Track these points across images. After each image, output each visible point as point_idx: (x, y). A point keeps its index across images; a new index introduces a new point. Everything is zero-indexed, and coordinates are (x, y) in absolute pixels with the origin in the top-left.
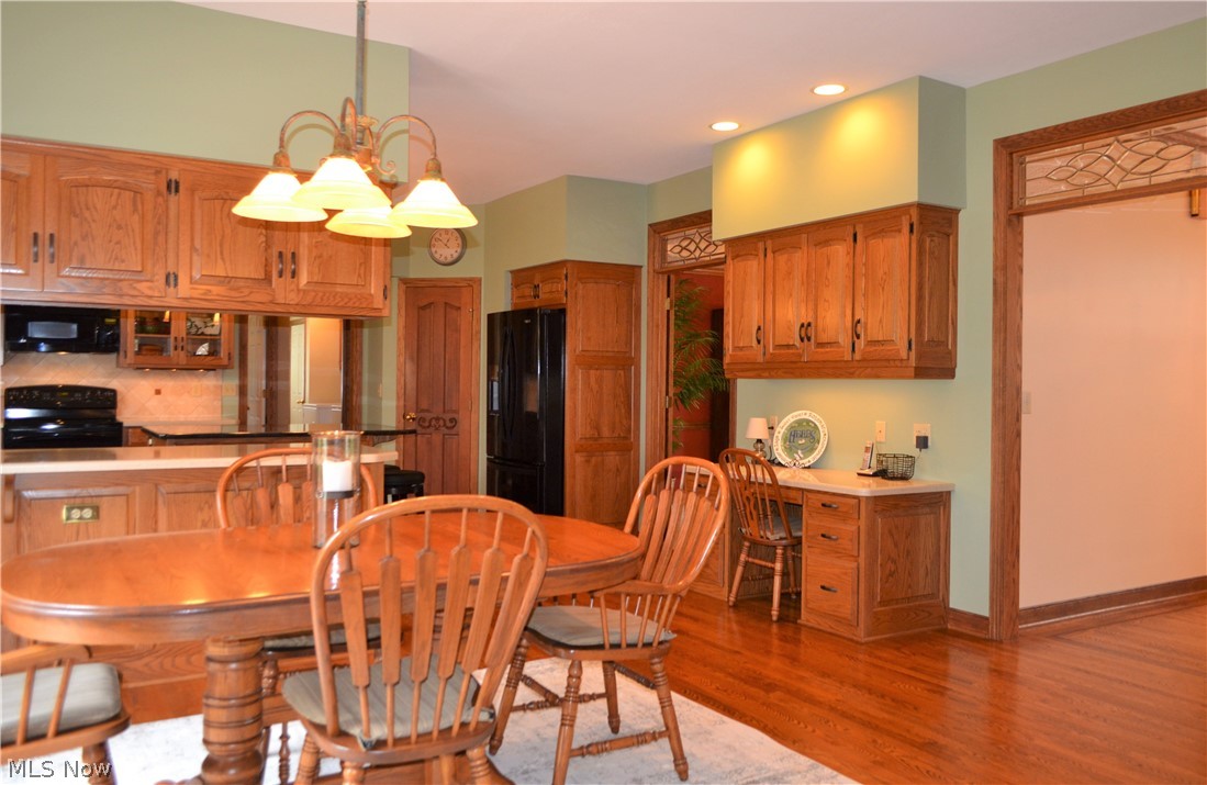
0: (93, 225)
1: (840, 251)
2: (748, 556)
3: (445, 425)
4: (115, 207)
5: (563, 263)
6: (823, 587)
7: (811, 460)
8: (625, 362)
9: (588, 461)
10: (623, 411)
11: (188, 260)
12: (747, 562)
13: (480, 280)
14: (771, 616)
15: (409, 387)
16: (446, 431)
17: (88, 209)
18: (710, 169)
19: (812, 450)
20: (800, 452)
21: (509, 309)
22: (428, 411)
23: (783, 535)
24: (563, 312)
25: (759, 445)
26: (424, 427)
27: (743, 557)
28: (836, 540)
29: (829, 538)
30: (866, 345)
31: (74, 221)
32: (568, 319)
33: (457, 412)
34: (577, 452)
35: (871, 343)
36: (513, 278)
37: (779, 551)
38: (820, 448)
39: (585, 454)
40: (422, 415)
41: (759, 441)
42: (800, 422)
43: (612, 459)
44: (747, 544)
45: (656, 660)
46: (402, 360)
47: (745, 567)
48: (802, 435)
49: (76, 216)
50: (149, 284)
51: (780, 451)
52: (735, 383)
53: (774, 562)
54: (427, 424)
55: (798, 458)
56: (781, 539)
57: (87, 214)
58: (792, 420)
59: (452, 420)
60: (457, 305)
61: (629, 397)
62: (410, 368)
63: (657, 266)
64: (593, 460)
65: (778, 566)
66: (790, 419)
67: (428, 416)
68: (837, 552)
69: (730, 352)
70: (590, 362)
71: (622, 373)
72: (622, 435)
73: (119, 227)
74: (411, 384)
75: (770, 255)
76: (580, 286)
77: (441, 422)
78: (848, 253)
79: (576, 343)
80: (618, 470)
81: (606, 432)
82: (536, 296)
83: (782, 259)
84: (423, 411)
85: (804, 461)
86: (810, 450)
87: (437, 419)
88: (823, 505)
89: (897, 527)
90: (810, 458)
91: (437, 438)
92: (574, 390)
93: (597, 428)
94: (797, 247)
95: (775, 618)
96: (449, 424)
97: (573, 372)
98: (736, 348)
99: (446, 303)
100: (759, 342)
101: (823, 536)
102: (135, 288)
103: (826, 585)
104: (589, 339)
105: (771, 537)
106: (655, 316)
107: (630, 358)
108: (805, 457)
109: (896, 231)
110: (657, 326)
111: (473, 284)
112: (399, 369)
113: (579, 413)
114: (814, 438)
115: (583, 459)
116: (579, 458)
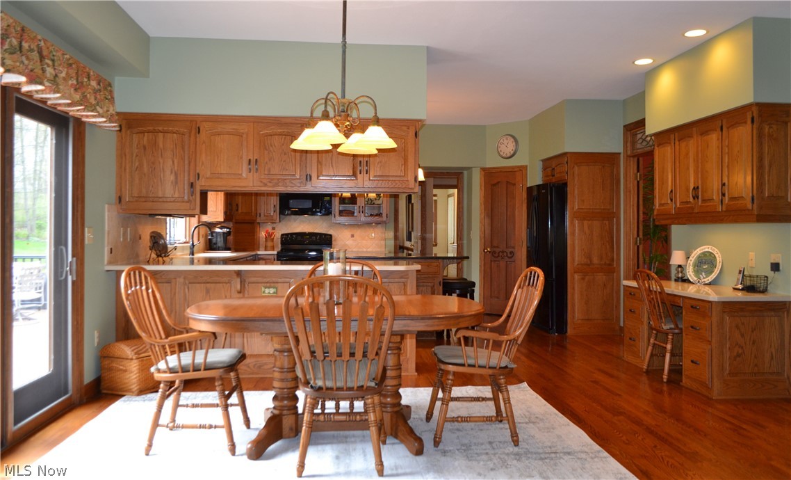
0: (274, 153)
1: (714, 138)
2: (655, 340)
3: (507, 256)
4: (283, 145)
5: (565, 154)
6: (692, 362)
7: (710, 279)
8: (608, 216)
9: (583, 279)
10: (608, 247)
11: (316, 167)
12: (654, 344)
13: (526, 166)
14: (662, 378)
15: (487, 232)
16: (508, 259)
17: (271, 146)
18: (644, 92)
19: (712, 272)
20: (703, 273)
21: (541, 183)
22: (498, 247)
23: (673, 326)
24: (565, 184)
25: (680, 269)
26: (495, 257)
27: (652, 340)
28: (699, 330)
29: (695, 329)
30: (729, 201)
31: (266, 152)
32: (568, 189)
33: (514, 248)
34: (575, 272)
35: (732, 199)
36: (543, 165)
37: (670, 337)
38: (717, 271)
39: (581, 274)
40: (495, 249)
41: (680, 266)
42: (704, 254)
43: (600, 278)
44: (654, 332)
45: (502, 377)
46: (483, 216)
47: (653, 347)
48: (706, 262)
49: (266, 150)
50: (299, 181)
51: (691, 273)
52: (670, 228)
53: (666, 344)
54: (497, 255)
55: (702, 278)
56: (671, 329)
57: (271, 149)
58: (700, 252)
59: (511, 253)
60: (513, 182)
61: (612, 238)
62: (488, 221)
63: (629, 153)
64: (587, 278)
65: (669, 347)
66: (698, 252)
67: (497, 250)
68: (700, 339)
69: (657, 207)
70: (583, 216)
71: (607, 222)
72: (608, 262)
73: (285, 154)
74: (488, 231)
75: (677, 143)
76: (576, 168)
77: (505, 254)
78: (718, 139)
79: (574, 204)
80: (605, 285)
81: (595, 260)
82: (553, 176)
83: (683, 144)
84: (495, 247)
85: (705, 280)
86: (710, 272)
87: (503, 252)
88: (692, 307)
89: (743, 324)
90: (709, 278)
91: (503, 264)
92: (573, 234)
93: (589, 257)
94: (690, 136)
95: (665, 380)
96: (509, 255)
97: (572, 222)
98: (661, 205)
99: (507, 182)
100: (672, 200)
101: (692, 327)
102: (292, 183)
103: (695, 360)
104: (583, 201)
105: (665, 328)
106: (628, 186)
107: (613, 213)
108: (707, 277)
109: (743, 123)
110: (630, 192)
111: (523, 169)
112: (481, 223)
113: (577, 248)
114: (713, 264)
115: (579, 277)
116: (576, 277)
